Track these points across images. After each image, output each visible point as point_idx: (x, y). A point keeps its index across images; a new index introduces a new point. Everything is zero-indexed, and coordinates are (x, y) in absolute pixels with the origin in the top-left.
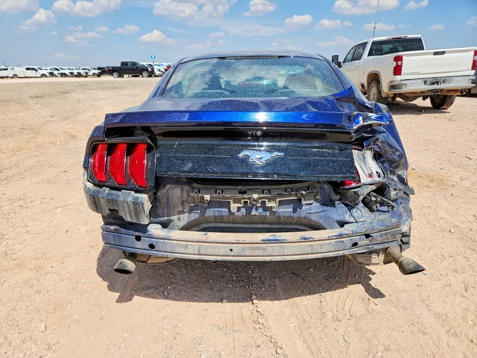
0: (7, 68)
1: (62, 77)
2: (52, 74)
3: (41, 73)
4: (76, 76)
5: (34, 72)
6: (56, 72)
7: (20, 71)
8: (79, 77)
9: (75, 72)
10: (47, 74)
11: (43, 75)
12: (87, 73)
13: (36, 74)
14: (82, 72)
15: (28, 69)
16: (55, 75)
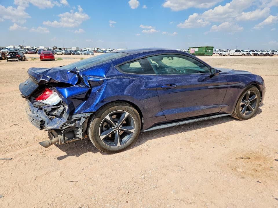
0: (228, 50)
1: (254, 56)
2: (248, 54)
3: (242, 53)
4: (265, 55)
5: (239, 52)
6: (251, 53)
7: (232, 52)
8: (266, 56)
9: (264, 53)
10: (245, 54)
11: (244, 54)
12: (273, 53)
13: (240, 53)
14: (270, 53)
15: (236, 51)
16: (251, 54)
